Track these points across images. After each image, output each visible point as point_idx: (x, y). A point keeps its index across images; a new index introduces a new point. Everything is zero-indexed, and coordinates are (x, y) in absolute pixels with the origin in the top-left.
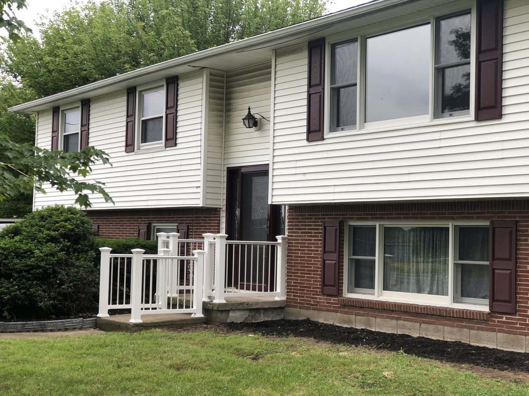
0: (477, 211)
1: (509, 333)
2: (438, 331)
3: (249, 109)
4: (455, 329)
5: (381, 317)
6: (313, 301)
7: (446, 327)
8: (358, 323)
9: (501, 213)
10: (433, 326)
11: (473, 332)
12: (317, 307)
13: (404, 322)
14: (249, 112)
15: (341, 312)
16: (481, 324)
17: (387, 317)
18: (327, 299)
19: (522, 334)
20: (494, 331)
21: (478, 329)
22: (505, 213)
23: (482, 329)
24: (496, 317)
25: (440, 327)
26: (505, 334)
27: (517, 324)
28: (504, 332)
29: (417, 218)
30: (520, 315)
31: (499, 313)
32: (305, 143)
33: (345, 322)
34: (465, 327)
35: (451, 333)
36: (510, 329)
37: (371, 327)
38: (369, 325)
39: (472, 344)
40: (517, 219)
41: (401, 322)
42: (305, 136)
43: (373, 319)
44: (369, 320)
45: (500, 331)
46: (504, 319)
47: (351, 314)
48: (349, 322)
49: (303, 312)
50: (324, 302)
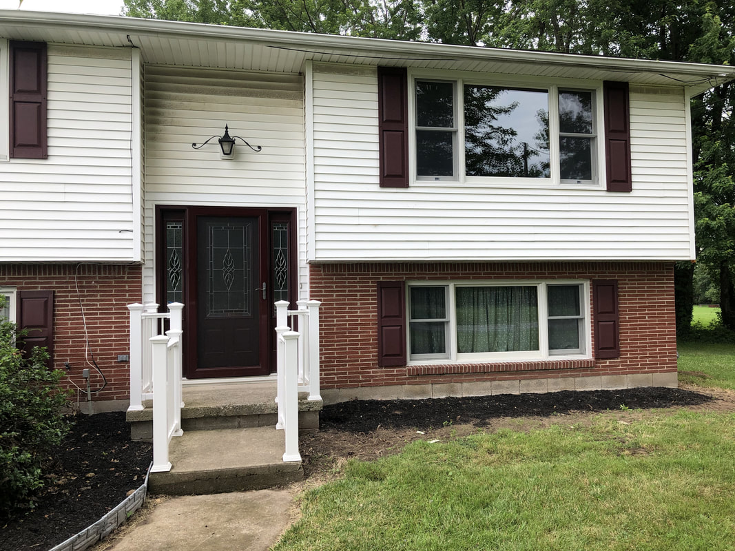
0: (578, 271)
1: (612, 374)
2: (541, 384)
3: (227, 128)
4: (560, 380)
5: (470, 381)
6: (362, 376)
7: (549, 380)
8: (438, 392)
9: (602, 273)
10: (534, 381)
11: (577, 379)
12: (370, 383)
13: (500, 382)
14: (227, 132)
15: (409, 384)
16: (587, 370)
17: (477, 380)
18: (385, 371)
19: (623, 373)
20: (599, 375)
21: (583, 376)
22: (605, 273)
23: (587, 375)
24: (601, 363)
25: (543, 380)
26: (609, 376)
27: (619, 366)
28: (608, 374)
29: (512, 278)
30: (621, 358)
31: (603, 359)
32: (377, 188)
33: (417, 394)
34: (571, 376)
35: (555, 384)
36: (614, 371)
37: (456, 393)
38: (453, 392)
39: (578, 390)
40: (616, 278)
41: (496, 383)
42: (377, 180)
43: (459, 385)
44: (452, 387)
45: (604, 374)
46: (608, 364)
47: (426, 383)
48: (424, 393)
49: (343, 392)
50: (381, 376)
